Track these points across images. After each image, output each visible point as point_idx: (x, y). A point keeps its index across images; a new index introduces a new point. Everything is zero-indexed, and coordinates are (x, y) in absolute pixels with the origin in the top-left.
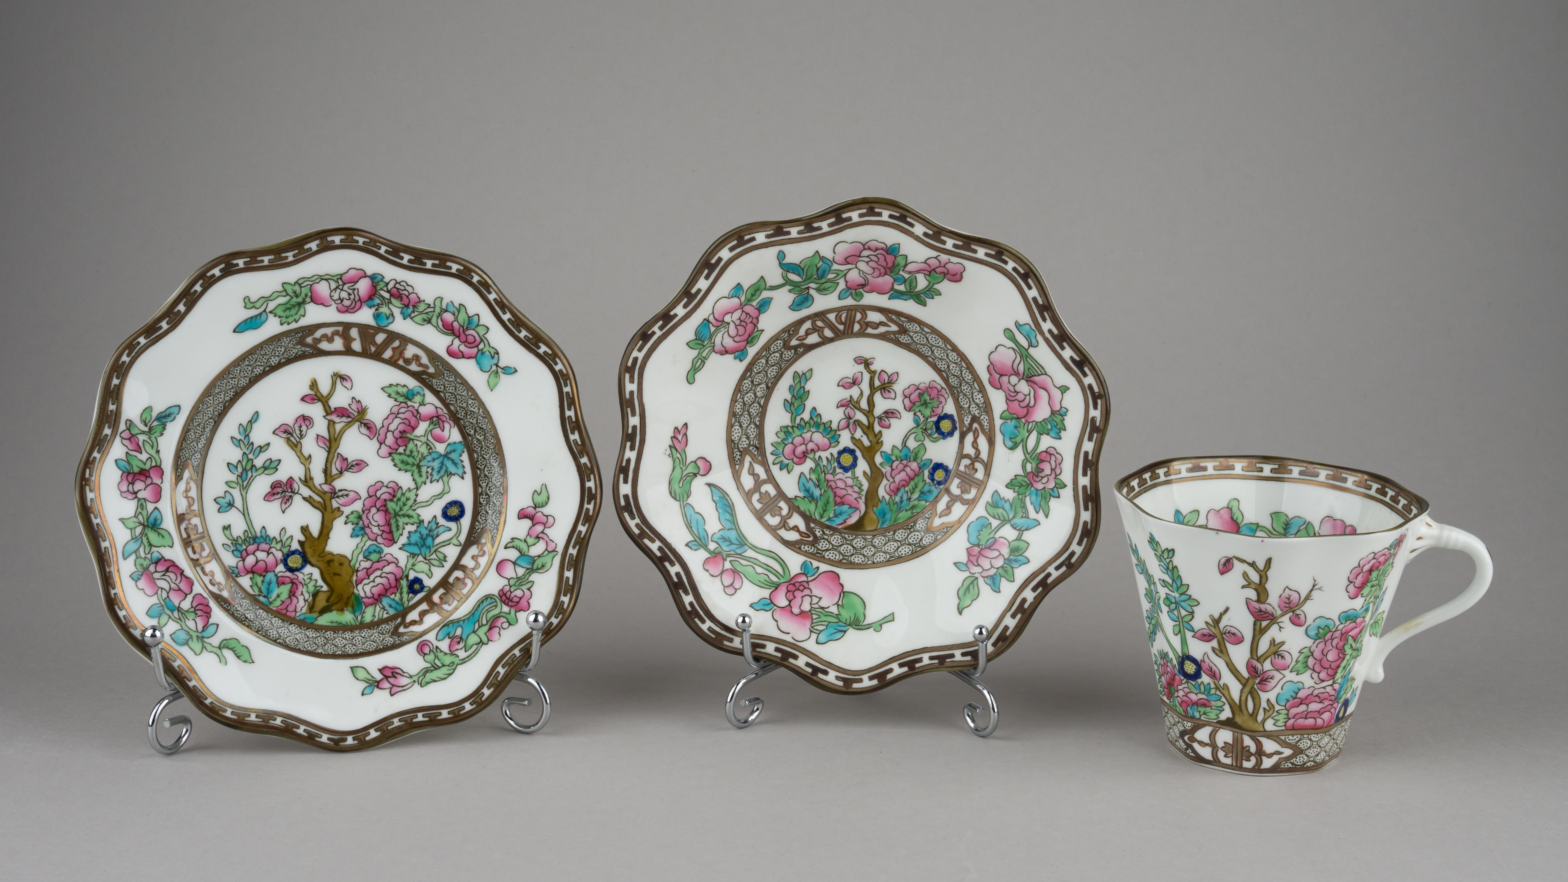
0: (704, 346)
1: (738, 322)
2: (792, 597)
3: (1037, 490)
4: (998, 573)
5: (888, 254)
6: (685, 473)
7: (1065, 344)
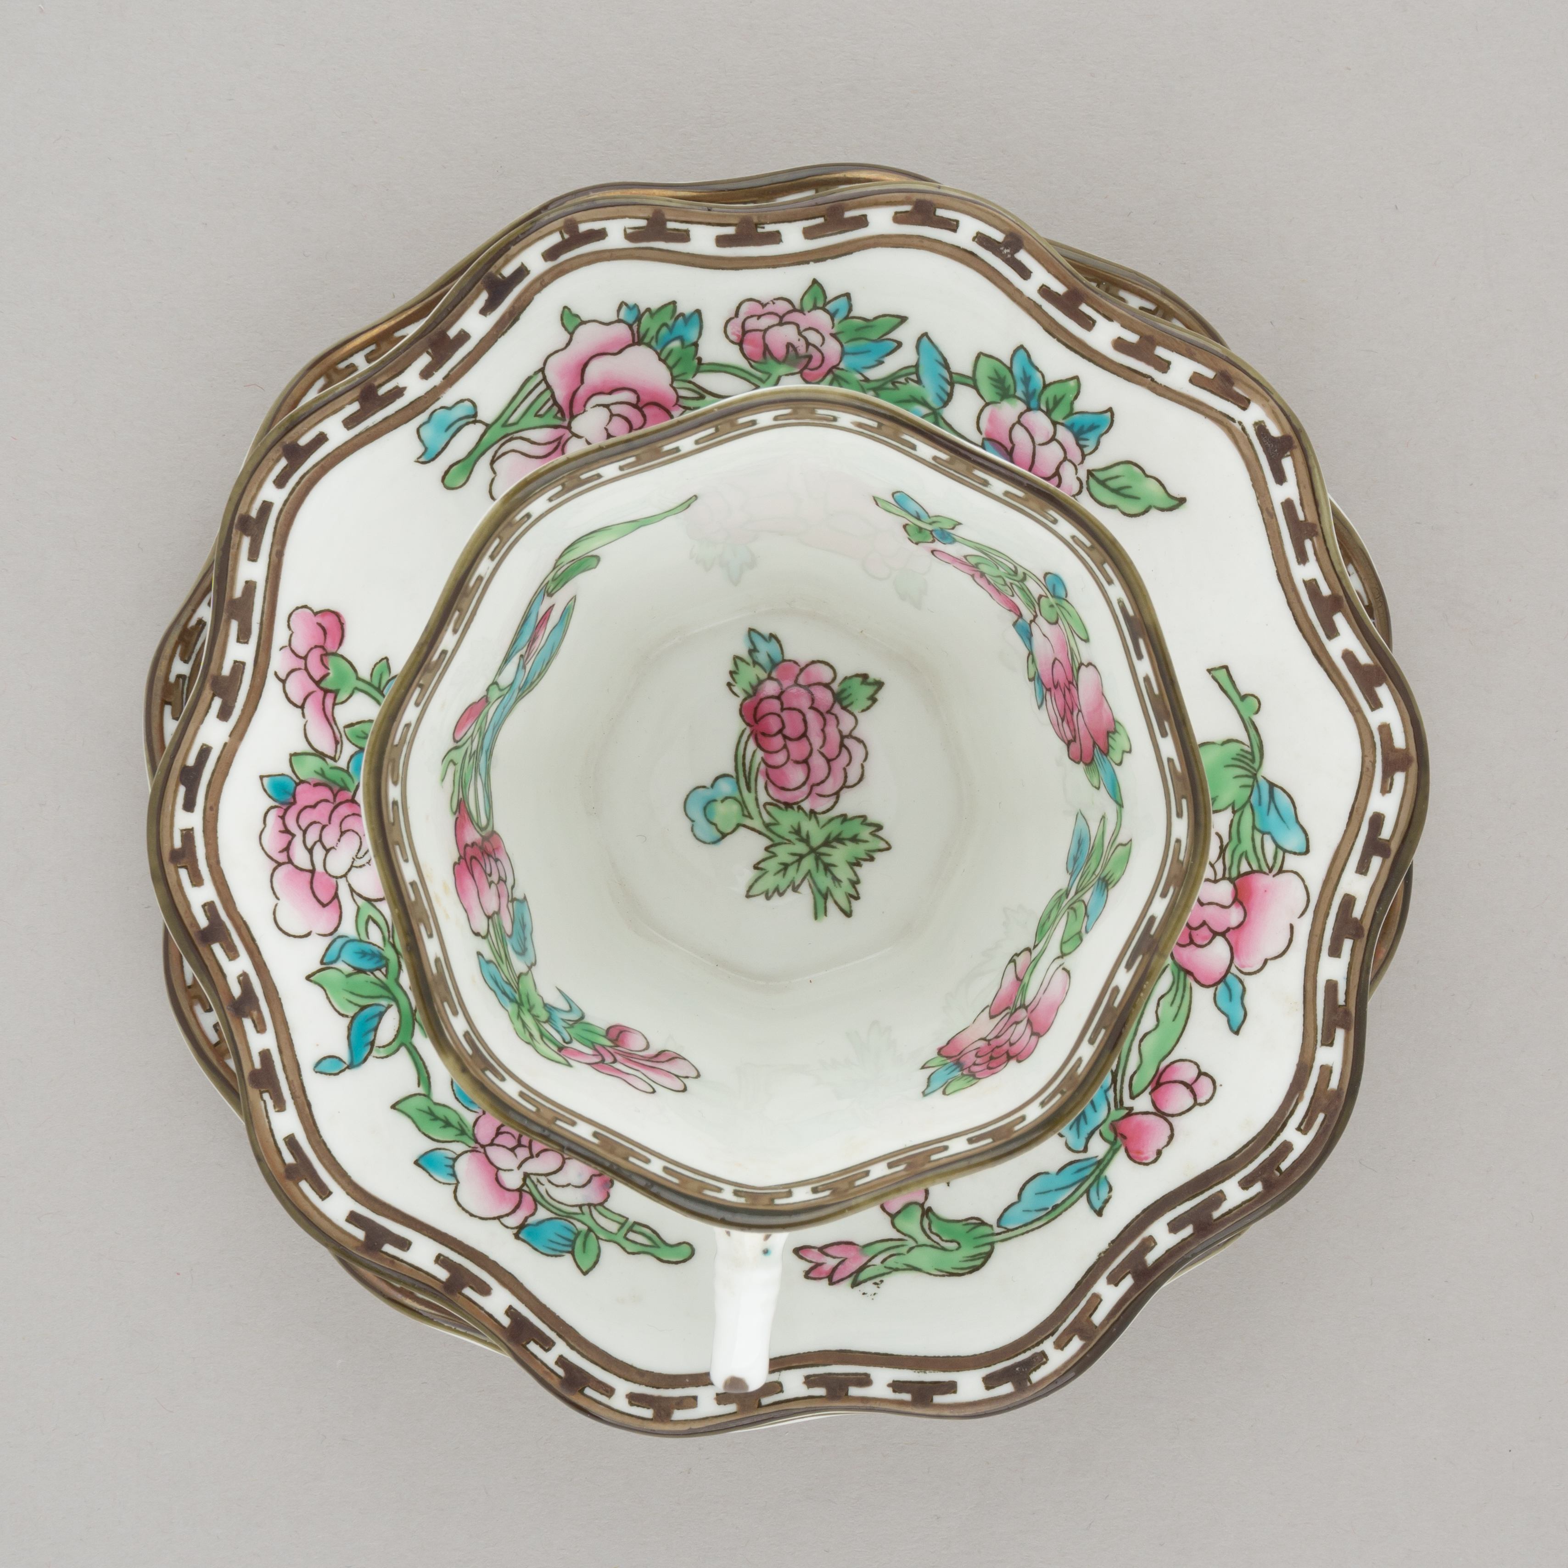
0: (590, 1230)
1: (523, 1153)
2: (1204, 931)
3: (843, 354)
4: (1068, 421)
5: (294, 803)
6: (922, 1239)
7: (452, 333)
